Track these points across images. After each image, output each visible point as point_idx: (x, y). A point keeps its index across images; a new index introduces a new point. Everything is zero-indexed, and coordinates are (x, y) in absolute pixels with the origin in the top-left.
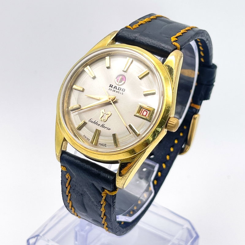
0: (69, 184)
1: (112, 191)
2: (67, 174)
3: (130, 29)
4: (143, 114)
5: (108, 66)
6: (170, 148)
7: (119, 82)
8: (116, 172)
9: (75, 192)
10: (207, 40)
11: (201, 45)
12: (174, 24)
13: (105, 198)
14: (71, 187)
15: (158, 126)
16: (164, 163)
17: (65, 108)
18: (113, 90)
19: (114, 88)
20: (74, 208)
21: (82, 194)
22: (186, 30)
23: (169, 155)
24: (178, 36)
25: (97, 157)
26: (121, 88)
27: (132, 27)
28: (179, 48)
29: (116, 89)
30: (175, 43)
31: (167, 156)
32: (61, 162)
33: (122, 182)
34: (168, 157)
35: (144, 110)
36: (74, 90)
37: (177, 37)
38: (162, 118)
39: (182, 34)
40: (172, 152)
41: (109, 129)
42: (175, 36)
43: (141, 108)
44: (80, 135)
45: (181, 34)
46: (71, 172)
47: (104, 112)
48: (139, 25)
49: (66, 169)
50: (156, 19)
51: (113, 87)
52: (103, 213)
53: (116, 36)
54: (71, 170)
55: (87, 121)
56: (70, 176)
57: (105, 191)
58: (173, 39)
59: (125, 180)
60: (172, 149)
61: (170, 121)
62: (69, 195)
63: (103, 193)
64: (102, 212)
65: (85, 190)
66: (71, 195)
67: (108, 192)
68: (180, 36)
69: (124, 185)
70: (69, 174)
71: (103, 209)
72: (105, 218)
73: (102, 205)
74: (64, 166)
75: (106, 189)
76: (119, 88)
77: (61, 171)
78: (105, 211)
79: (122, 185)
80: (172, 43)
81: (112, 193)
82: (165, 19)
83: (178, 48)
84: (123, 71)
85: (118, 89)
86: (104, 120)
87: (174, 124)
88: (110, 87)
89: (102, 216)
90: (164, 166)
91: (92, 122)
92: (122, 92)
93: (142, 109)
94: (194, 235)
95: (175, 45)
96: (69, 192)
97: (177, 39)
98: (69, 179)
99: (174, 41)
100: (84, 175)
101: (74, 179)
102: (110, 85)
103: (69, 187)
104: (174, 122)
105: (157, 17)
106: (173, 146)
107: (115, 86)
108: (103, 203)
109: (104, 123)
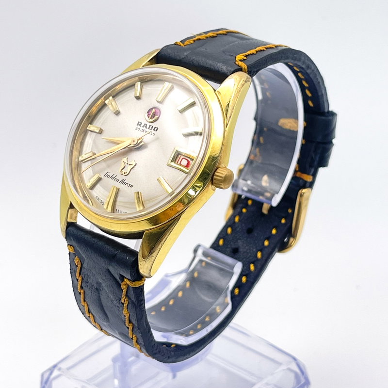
0: (80, 274)
1: (134, 281)
2: (76, 258)
3: (180, 45)
4: (180, 164)
5: (138, 95)
6: (265, 241)
7: (150, 117)
8: (138, 250)
9: (89, 287)
10: (308, 67)
11: (303, 77)
12: (251, 41)
13: (127, 292)
14: (82, 278)
15: (198, 179)
16: (253, 263)
17: (73, 159)
18: (141, 129)
19: (143, 127)
20: (92, 314)
21: (97, 289)
22: (266, 48)
23: (261, 251)
24: (249, 55)
25: (111, 227)
26: (152, 127)
27: (184, 44)
28: (245, 69)
29: (146, 128)
30: (240, 62)
31: (259, 252)
32: (66, 239)
33: (146, 265)
34: (259, 255)
35: (182, 157)
36: (90, 132)
37: (246, 56)
38: (205, 167)
39: (257, 52)
40: (266, 247)
41: (132, 186)
42: (244, 54)
43: (179, 154)
44: (92, 197)
45: (255, 52)
46: (80, 254)
47: (126, 161)
48: (194, 41)
49: (74, 250)
50: (226, 34)
51: (142, 125)
52: (127, 317)
53: (156, 55)
54: (80, 251)
55: (102, 176)
56: (79, 261)
57: (125, 280)
58: (239, 57)
59: (152, 262)
60: (266, 243)
61: (218, 172)
62: (82, 291)
63: (122, 284)
64: (125, 316)
65: (100, 281)
66: (84, 291)
67: (128, 282)
68: (253, 54)
69: (150, 270)
70: (78, 257)
71: (125, 312)
72: (131, 327)
73: (123, 304)
74: (71, 245)
75: (126, 278)
76: (150, 126)
77: (69, 254)
78: (128, 314)
79: (148, 271)
80: (235, 63)
81: (134, 283)
82: (240, 35)
83: (243, 70)
84: (158, 101)
85: (149, 128)
86: (125, 173)
87: (223, 176)
88: (137, 125)
89: (127, 324)
90: (252, 267)
91: (108, 176)
92: (153, 132)
93: (180, 156)
94: (303, 381)
95: (239, 66)
96: (82, 287)
97: (245, 58)
98: (79, 266)
99: (240, 60)
100: (96, 256)
101: (85, 265)
102: (139, 122)
103: (80, 279)
104: (222, 174)
105: (228, 32)
106: (268, 239)
107: (145, 124)
108: (124, 301)
109: (125, 178)
